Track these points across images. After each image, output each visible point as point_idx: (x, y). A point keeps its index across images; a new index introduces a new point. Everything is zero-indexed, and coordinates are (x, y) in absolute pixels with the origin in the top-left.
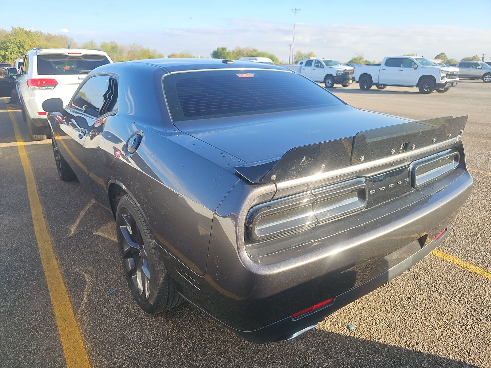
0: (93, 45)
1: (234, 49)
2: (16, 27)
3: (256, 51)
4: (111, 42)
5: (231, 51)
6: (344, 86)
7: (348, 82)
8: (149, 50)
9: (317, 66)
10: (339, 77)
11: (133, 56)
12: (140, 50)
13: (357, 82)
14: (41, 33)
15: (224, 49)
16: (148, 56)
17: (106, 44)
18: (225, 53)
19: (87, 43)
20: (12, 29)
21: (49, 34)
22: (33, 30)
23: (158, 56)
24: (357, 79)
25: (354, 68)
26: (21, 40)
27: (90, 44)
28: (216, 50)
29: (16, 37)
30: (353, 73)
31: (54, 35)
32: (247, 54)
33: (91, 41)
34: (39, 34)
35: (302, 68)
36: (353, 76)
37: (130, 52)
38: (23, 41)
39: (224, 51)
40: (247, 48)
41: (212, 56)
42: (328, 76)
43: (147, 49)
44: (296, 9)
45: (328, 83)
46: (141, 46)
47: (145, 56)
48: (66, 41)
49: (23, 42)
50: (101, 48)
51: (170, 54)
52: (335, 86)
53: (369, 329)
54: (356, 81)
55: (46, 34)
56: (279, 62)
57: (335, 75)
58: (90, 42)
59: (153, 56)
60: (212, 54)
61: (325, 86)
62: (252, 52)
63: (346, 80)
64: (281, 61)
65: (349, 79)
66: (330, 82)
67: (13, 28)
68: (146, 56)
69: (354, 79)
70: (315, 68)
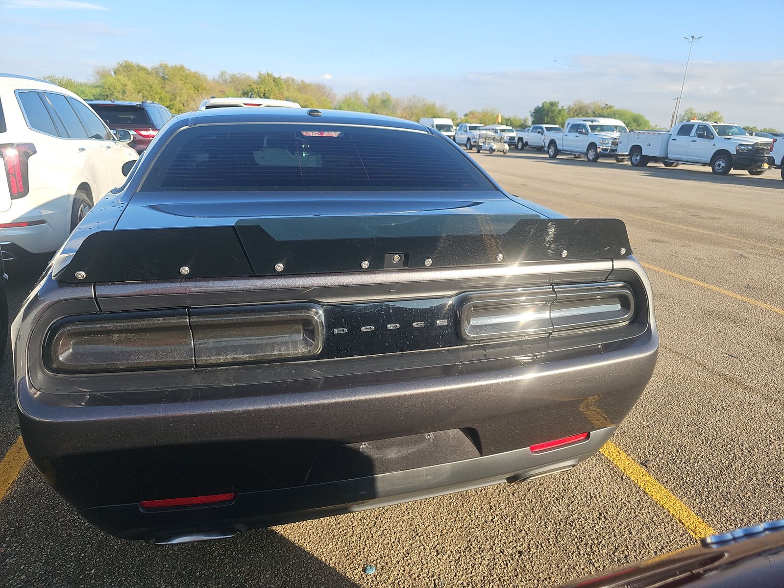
0: (358, 97)
1: (572, 105)
2: (264, 72)
3: (610, 107)
4: (383, 93)
5: (565, 107)
6: (752, 173)
7: (760, 167)
8: (434, 105)
9: (700, 136)
10: (742, 156)
11: (410, 115)
12: (422, 105)
13: (778, 167)
14: (293, 80)
15: (553, 104)
16: (432, 114)
17: (375, 95)
18: (555, 110)
19: (350, 95)
20: (258, 75)
21: (302, 81)
22: (284, 76)
23: (447, 114)
24: (778, 161)
25: (775, 141)
26: (267, 90)
27: (353, 97)
28: (540, 106)
29: (261, 86)
30: (771, 150)
31: (308, 83)
32: (594, 113)
33: (356, 92)
34: (290, 81)
35: (672, 138)
36: (771, 154)
37: (406, 108)
38: (269, 91)
39: (554, 107)
40: (594, 102)
41: (531, 115)
42: (721, 154)
43: (432, 104)
44: (693, 37)
45: (719, 165)
46: (423, 100)
47: (427, 115)
48: (323, 91)
49: (269, 93)
50: (368, 102)
51: (467, 112)
52: (732, 171)
53: (397, 581)
54: (776, 165)
55: (299, 82)
56: (649, 127)
57: (733, 151)
58: (353, 93)
59: (439, 114)
60: (532, 112)
61: (711, 171)
62: (603, 109)
63: (756, 161)
64: (653, 126)
65: (763, 161)
66: (723, 165)
67: (260, 74)
68: (429, 114)
69: (771, 162)
70: (696, 139)
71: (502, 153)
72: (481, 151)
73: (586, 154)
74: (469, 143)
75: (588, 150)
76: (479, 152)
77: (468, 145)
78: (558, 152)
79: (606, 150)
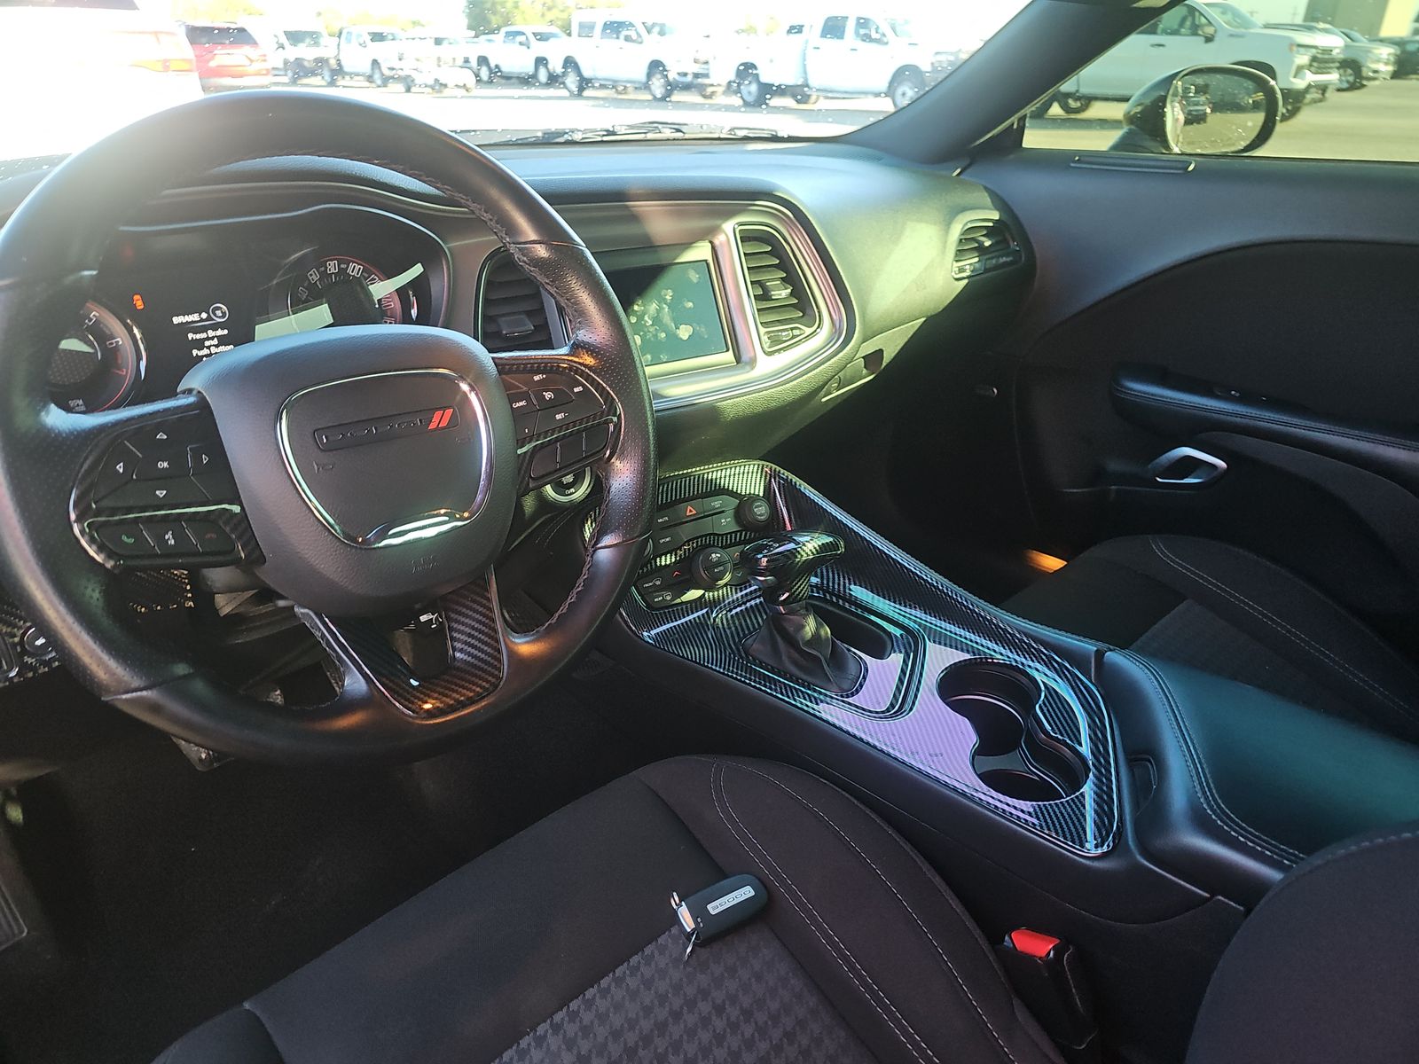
9: (866, 39)
57: (926, 67)
71: (463, 92)
72: (413, 89)
73: (646, 87)
74: (377, 71)
75: (649, 76)
76: (408, 90)
77: (377, 76)
78: (585, 83)
79: (685, 75)
